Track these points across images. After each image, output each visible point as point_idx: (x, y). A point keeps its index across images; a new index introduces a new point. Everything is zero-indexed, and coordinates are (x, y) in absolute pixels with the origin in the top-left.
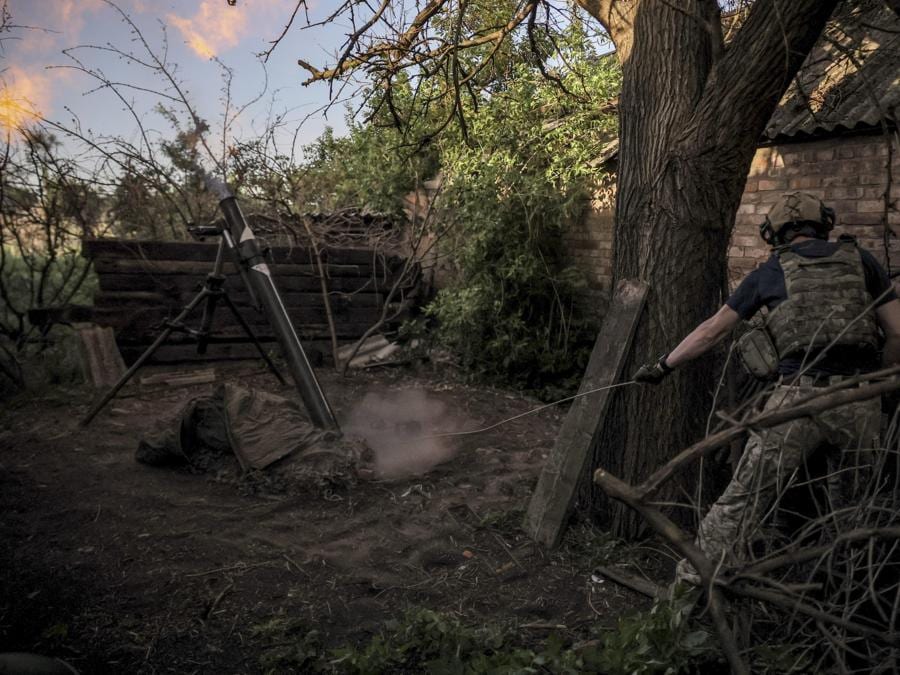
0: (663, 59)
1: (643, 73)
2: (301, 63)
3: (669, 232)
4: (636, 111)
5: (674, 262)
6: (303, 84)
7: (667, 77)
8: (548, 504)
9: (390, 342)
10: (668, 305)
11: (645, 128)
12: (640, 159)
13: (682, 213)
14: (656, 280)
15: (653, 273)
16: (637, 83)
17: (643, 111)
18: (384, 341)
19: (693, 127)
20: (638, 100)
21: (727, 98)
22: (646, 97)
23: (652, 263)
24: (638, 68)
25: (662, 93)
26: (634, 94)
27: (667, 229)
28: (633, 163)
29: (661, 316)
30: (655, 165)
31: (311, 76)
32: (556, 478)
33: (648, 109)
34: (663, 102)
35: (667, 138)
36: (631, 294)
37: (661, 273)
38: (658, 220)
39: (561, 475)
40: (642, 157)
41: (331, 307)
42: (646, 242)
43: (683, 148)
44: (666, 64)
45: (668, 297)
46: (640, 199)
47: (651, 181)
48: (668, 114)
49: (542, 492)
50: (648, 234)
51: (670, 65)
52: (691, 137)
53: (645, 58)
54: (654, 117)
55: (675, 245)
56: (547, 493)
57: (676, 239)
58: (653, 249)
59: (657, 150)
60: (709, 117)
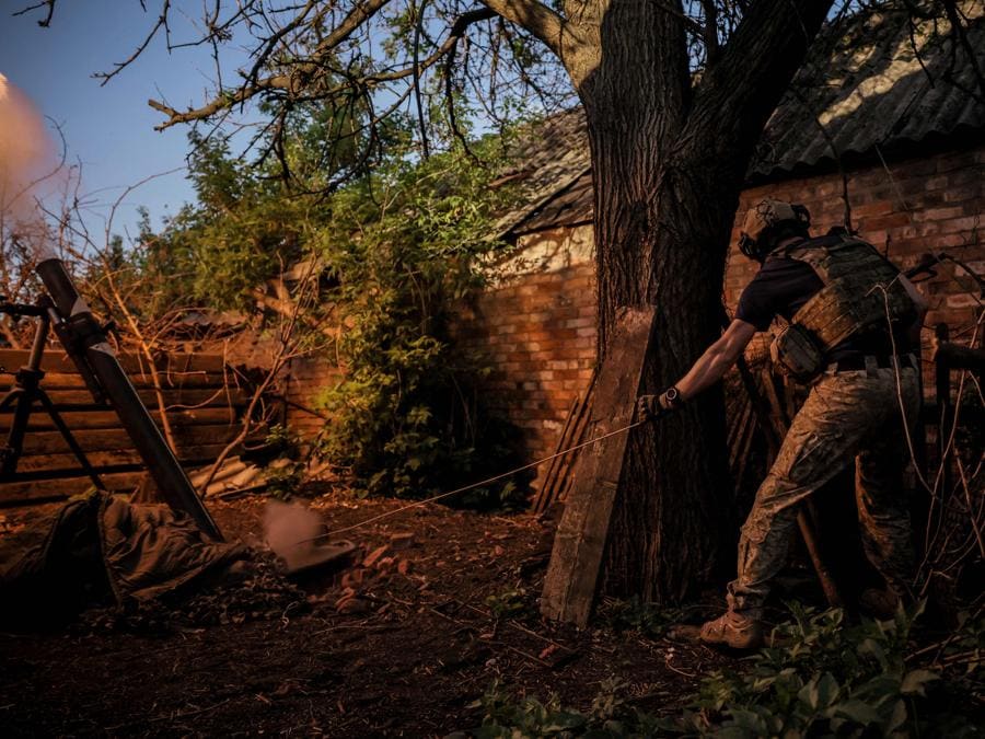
0: (644, 70)
1: (621, 87)
2: (152, 103)
3: (672, 250)
4: (617, 127)
5: (681, 281)
6: (156, 129)
7: (650, 90)
8: (572, 575)
9: (248, 466)
10: (678, 329)
11: (629, 143)
12: (626, 176)
13: (685, 228)
14: (662, 304)
15: (658, 297)
16: (615, 96)
17: (625, 126)
18: (240, 465)
19: (689, 136)
20: (618, 116)
21: (727, 102)
22: (628, 110)
23: (656, 285)
24: (614, 83)
25: (646, 105)
26: (612, 109)
27: (670, 247)
28: (618, 182)
29: (672, 342)
30: (647, 180)
31: (168, 119)
32: (577, 542)
33: (631, 123)
34: (648, 115)
35: (659, 150)
36: (635, 321)
37: (667, 294)
38: (658, 238)
39: (583, 537)
40: (630, 175)
41: (171, 425)
42: (646, 263)
43: (680, 158)
44: (649, 76)
45: (677, 320)
46: (632, 218)
47: (645, 196)
48: (657, 126)
49: (561, 563)
50: (647, 254)
51: (652, 76)
52: (687, 146)
53: (622, 71)
54: (640, 130)
55: (680, 264)
56: (567, 562)
57: (680, 256)
58: (655, 270)
59: (648, 164)
60: (706, 124)
